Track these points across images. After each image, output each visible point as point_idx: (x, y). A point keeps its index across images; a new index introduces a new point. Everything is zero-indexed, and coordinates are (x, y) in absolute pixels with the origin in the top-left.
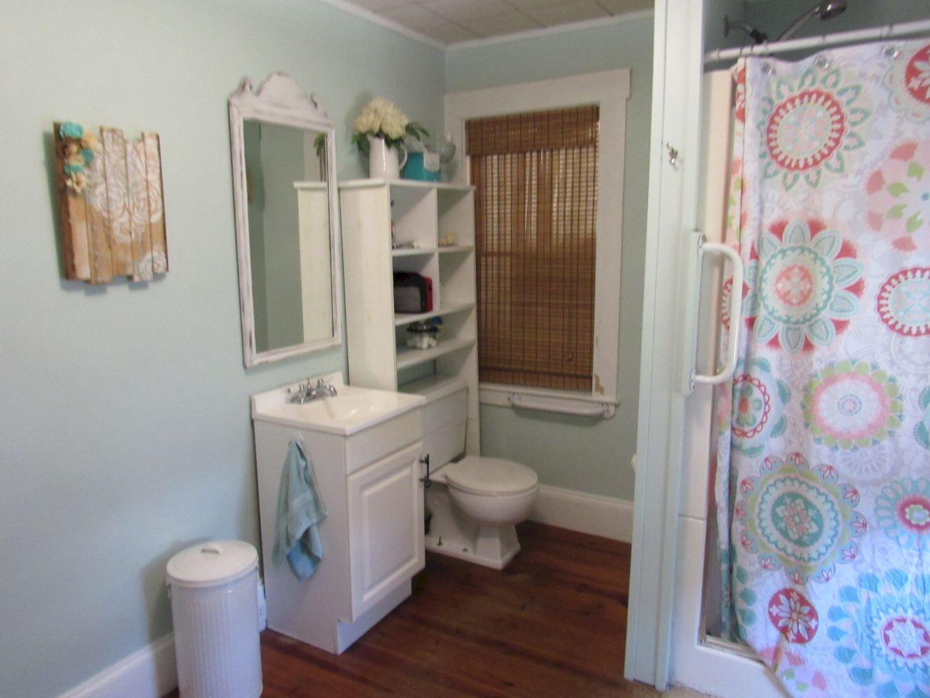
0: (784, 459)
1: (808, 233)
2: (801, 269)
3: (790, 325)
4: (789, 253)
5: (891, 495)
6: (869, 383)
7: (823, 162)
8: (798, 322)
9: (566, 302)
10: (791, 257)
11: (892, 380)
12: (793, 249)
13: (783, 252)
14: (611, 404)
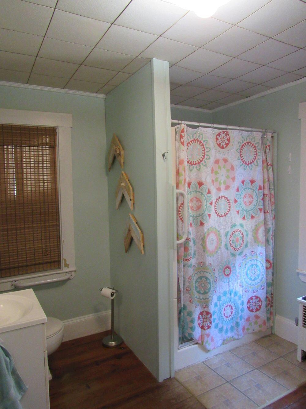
0: (196, 266)
1: (198, 186)
2: (196, 198)
3: (194, 218)
4: (192, 193)
5: (222, 268)
6: (215, 233)
7: (201, 163)
8: (197, 216)
9: (42, 225)
10: (193, 194)
11: (219, 231)
12: (193, 191)
13: (190, 192)
14: (73, 271)
